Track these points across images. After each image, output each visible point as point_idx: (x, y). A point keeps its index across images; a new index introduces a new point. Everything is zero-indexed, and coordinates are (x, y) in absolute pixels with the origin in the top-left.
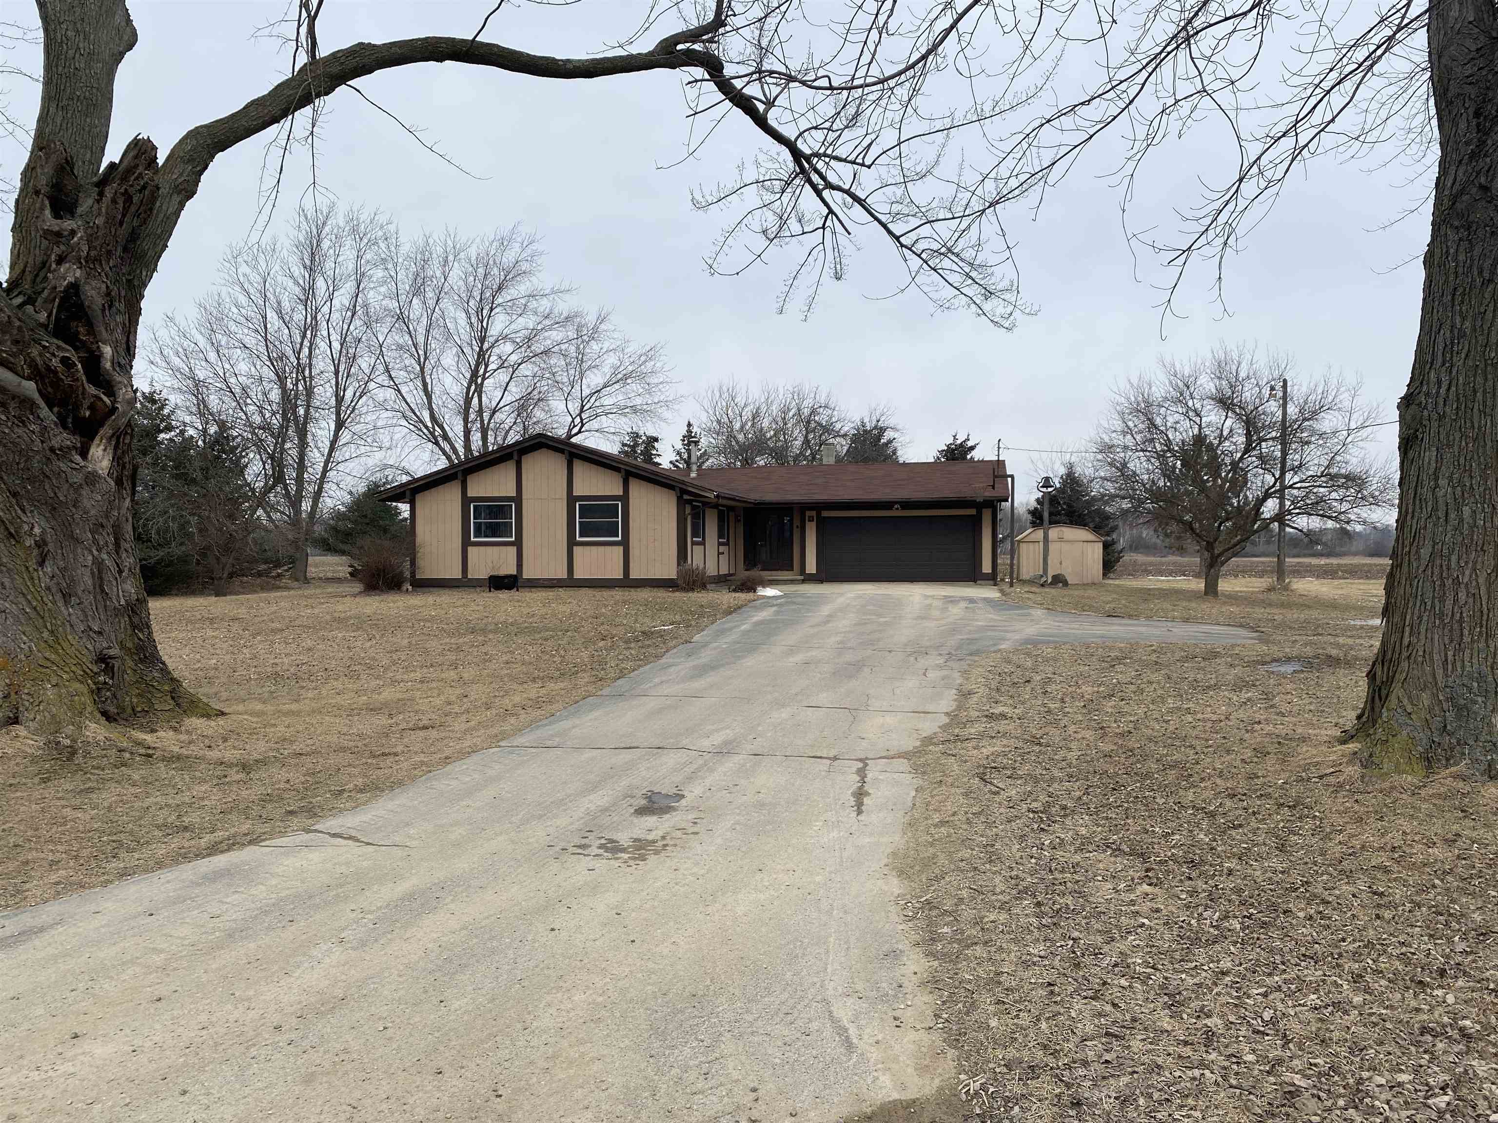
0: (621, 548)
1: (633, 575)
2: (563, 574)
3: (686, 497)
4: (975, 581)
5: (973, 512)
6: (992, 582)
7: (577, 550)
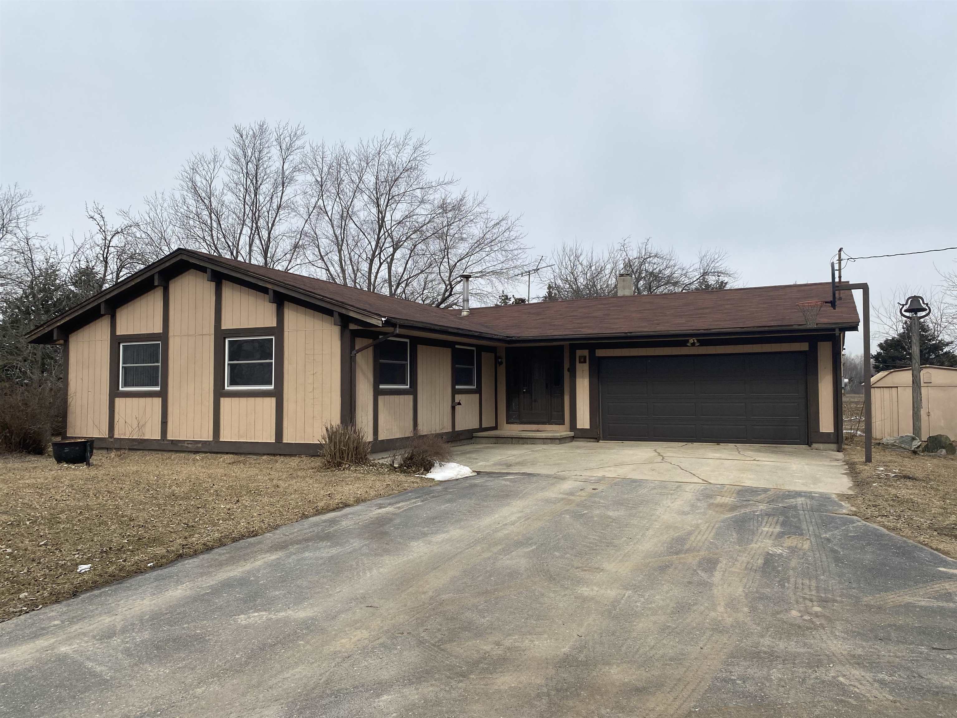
0: (273, 400)
1: (287, 439)
2: (207, 435)
3: (352, 327)
4: (809, 443)
5: (804, 347)
6: (834, 446)
7: (225, 402)
